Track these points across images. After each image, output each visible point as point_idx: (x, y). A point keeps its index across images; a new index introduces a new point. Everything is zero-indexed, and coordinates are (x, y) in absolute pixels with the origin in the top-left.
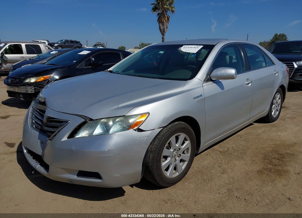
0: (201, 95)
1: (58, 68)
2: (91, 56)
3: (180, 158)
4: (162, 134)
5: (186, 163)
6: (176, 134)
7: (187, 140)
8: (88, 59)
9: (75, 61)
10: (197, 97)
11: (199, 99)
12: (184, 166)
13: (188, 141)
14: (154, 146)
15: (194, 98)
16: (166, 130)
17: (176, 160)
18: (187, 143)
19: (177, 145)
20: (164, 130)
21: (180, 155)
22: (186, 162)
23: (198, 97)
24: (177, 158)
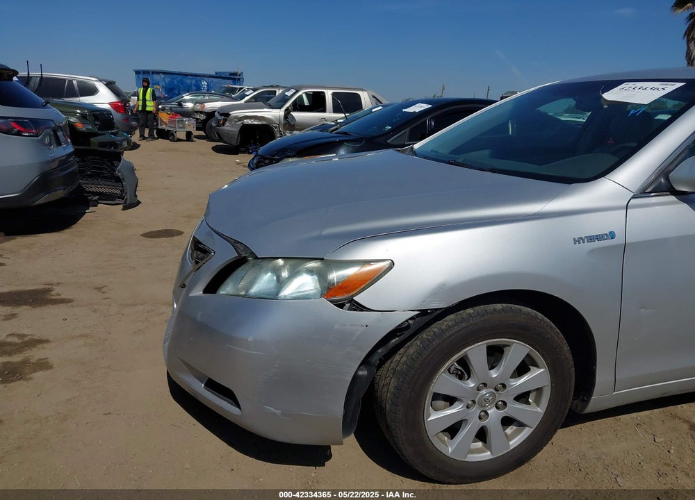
0: (612, 235)
1: (347, 141)
2: (429, 117)
3: (503, 413)
4: (435, 330)
5: (526, 433)
6: (491, 340)
7: (537, 366)
8: (420, 122)
9: (389, 128)
10: (591, 239)
11: (597, 244)
12: (517, 439)
13: (542, 370)
14: (404, 359)
15: (578, 241)
16: (451, 320)
17: (487, 414)
18: (535, 373)
19: (494, 374)
20: (445, 321)
21: (505, 404)
22: (527, 429)
23: (599, 238)
24: (492, 411)
